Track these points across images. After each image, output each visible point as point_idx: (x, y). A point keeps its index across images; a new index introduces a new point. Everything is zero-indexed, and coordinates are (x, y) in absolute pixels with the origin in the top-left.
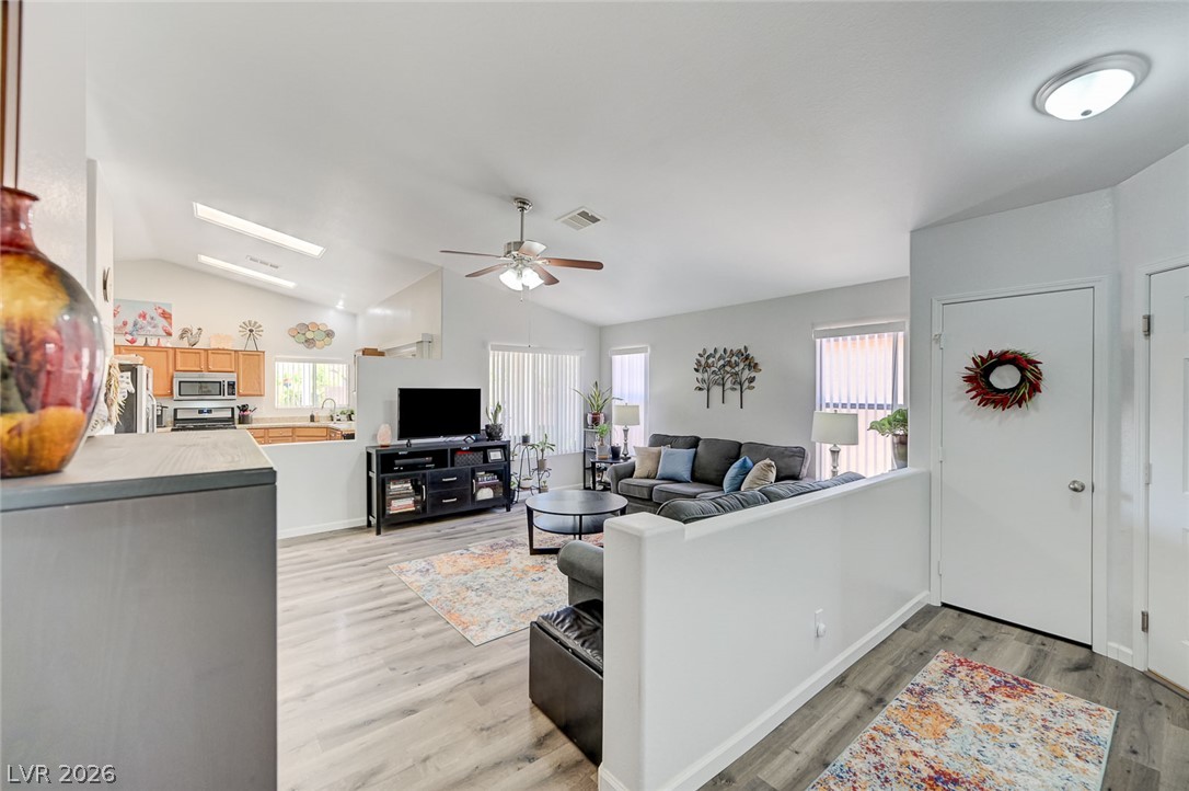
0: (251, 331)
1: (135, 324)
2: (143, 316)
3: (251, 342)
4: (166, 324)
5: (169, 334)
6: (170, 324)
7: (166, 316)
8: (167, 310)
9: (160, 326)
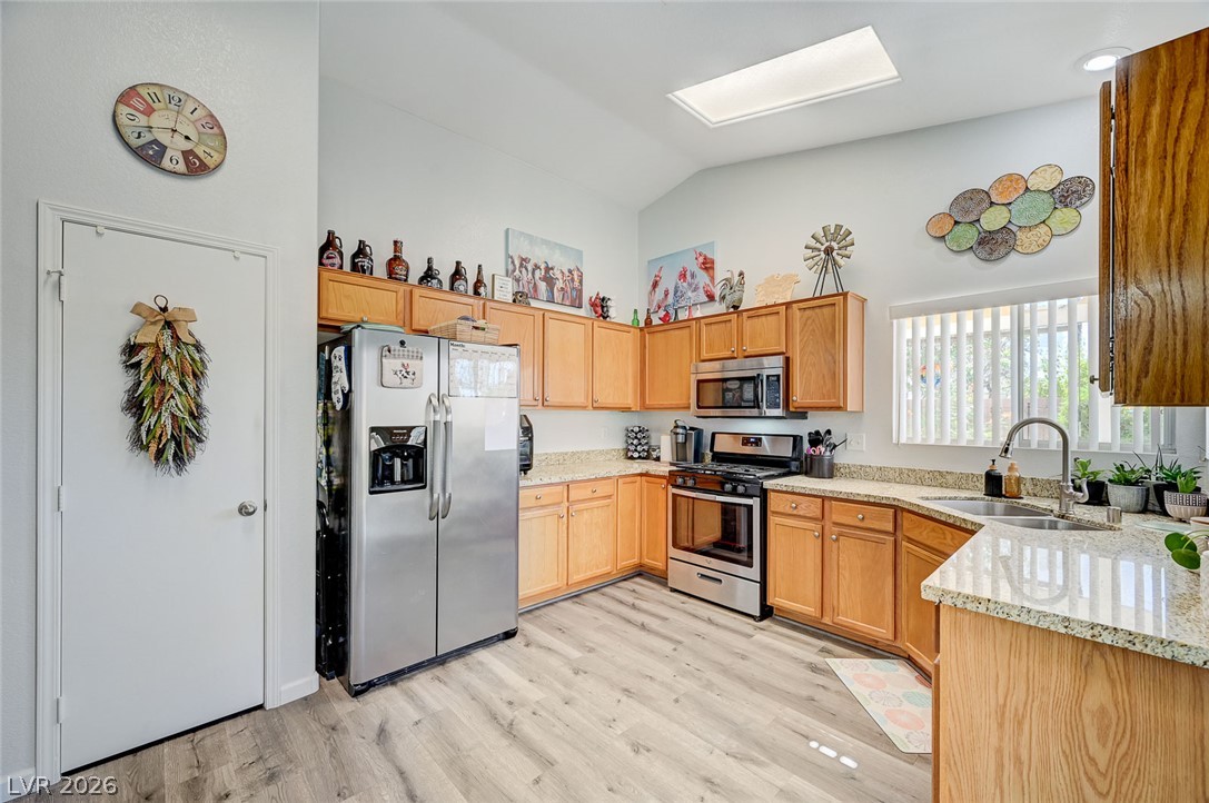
0: (829, 251)
1: (676, 292)
2: (683, 276)
3: (830, 277)
4: (708, 282)
5: (711, 298)
6: (712, 279)
7: (708, 265)
8: (709, 256)
9: (701, 285)
